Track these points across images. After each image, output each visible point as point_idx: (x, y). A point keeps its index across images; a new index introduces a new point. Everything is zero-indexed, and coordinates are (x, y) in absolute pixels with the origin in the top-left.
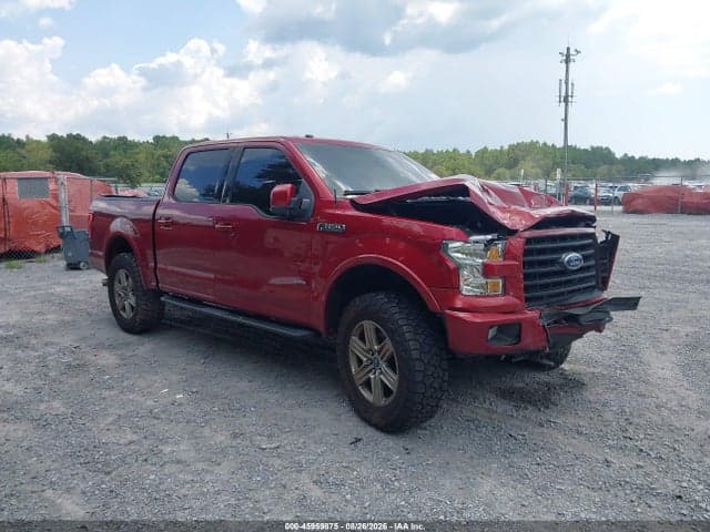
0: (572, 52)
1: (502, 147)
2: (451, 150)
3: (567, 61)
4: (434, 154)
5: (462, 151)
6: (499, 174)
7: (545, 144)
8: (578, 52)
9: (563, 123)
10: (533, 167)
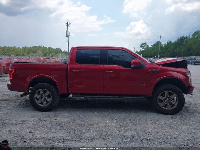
0: (69, 24)
1: (31, 47)
2: (13, 46)
3: (68, 26)
4: (7, 48)
5: (17, 47)
6: (32, 55)
7: (44, 47)
8: (70, 24)
9: (68, 42)
10: (41, 53)
